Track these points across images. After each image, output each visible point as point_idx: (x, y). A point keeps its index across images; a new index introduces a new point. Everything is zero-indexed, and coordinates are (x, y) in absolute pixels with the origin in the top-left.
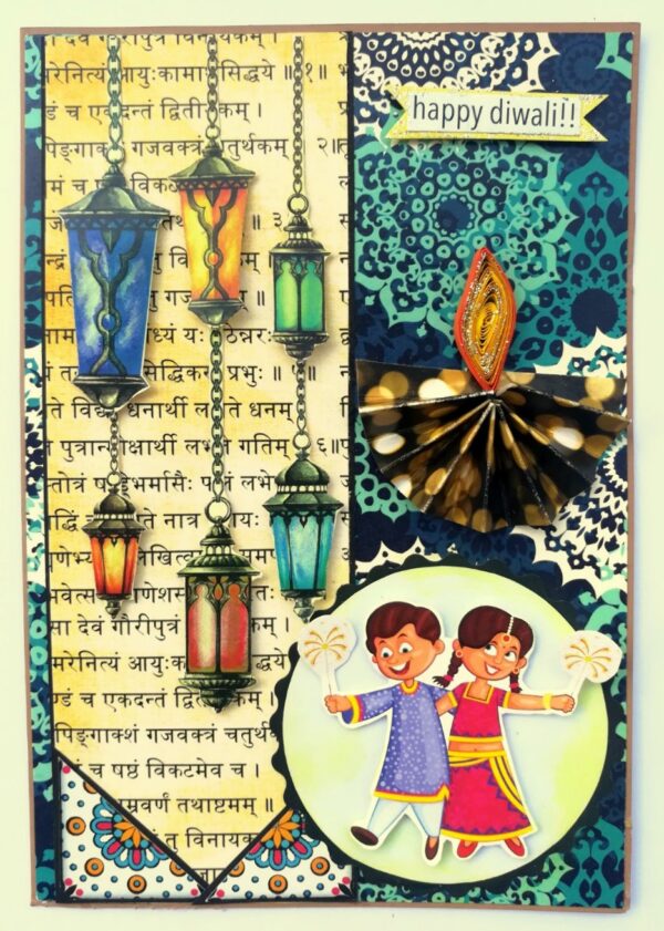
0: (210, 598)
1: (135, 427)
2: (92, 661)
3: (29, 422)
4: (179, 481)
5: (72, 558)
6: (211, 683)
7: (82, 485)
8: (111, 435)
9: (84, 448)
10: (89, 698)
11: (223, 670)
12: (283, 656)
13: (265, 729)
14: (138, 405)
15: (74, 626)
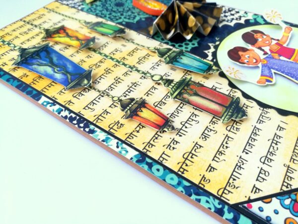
0: (191, 95)
1: (102, 85)
2: (191, 155)
3: (64, 116)
4: (135, 85)
5: (135, 133)
6: (231, 112)
7: (107, 112)
8: (98, 92)
9: (94, 103)
10: (211, 169)
11: (227, 105)
12: (232, 90)
13: (263, 110)
14: (96, 80)
15: (168, 152)
